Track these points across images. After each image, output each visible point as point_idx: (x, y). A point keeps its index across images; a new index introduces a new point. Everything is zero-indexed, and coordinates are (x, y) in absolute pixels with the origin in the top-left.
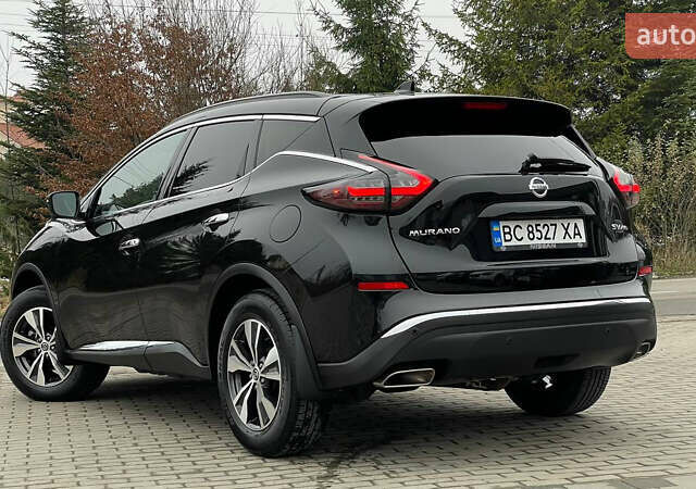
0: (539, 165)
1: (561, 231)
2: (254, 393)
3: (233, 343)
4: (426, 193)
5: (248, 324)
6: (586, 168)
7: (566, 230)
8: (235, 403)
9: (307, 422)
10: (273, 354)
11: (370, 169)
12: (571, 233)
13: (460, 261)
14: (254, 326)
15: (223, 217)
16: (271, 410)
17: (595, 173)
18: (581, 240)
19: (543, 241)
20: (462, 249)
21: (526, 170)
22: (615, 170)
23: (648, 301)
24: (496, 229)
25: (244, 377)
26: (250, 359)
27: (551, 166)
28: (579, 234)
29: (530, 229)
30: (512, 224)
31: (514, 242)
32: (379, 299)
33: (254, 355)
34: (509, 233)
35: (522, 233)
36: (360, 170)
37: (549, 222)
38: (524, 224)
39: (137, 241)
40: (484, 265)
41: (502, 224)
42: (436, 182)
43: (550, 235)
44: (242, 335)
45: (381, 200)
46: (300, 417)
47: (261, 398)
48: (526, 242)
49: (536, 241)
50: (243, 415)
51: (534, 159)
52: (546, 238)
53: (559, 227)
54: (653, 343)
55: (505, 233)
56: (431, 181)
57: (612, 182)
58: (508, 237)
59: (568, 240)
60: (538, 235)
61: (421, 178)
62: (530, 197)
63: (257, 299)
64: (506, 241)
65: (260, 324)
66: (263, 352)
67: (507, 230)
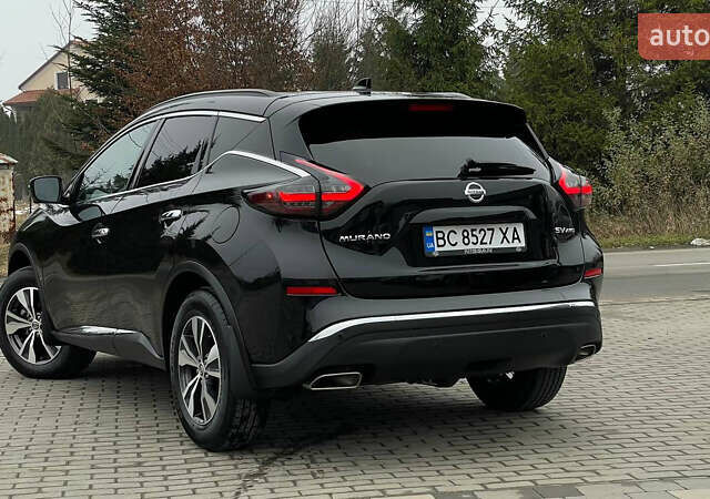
0: (478, 170)
1: (498, 236)
2: (200, 385)
3: (183, 338)
4: (356, 199)
5: (194, 320)
6: (531, 171)
7: (504, 234)
8: (184, 396)
9: (244, 419)
10: (215, 352)
11: (303, 174)
12: (510, 238)
13: (393, 266)
14: (199, 322)
15: (176, 213)
16: (213, 406)
17: (542, 176)
18: (521, 244)
19: (479, 246)
20: (394, 253)
21: (465, 175)
22: (563, 171)
23: (591, 304)
24: (428, 234)
25: (193, 371)
26: (196, 355)
27: (491, 171)
28: (518, 238)
29: (466, 234)
30: (446, 230)
31: (448, 248)
32: (310, 302)
33: (200, 352)
34: (443, 238)
35: (457, 238)
36: (292, 175)
37: (485, 227)
38: (459, 230)
39: (106, 230)
40: (415, 271)
41: (435, 229)
42: (367, 189)
43: (487, 240)
44: (190, 331)
45: (312, 206)
46: (238, 415)
47: (205, 393)
48: (461, 246)
49: (471, 246)
50: (191, 409)
51: (472, 164)
52: (482, 243)
53: (497, 232)
54: (599, 345)
55: (438, 239)
56: (362, 187)
57: (557, 184)
58: (441, 242)
59: (505, 245)
60: (473, 240)
61: (352, 184)
62: (466, 202)
63: (203, 296)
64: (439, 246)
65: (204, 321)
66: (207, 350)
67: (440, 235)
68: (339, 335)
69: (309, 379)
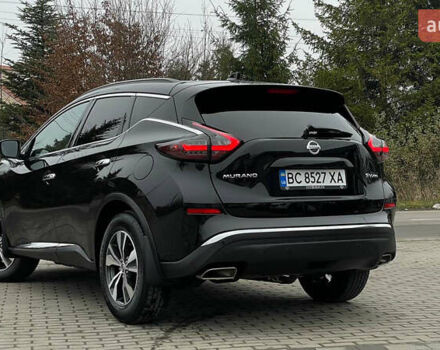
0: (315, 133)
1: (328, 177)
2: (121, 279)
3: (110, 247)
4: (235, 150)
5: (119, 234)
6: (349, 135)
7: (333, 177)
8: (110, 286)
9: (153, 301)
10: (133, 255)
11: (199, 132)
12: (336, 178)
13: (260, 196)
14: (123, 235)
15: (107, 161)
16: (131, 292)
17: (356, 139)
18: (343, 184)
19: (316, 184)
20: (260, 186)
21: (306, 136)
22: (370, 137)
23: (389, 226)
24: (282, 175)
25: (116, 269)
26: (120, 257)
27: (324, 133)
28: (341, 180)
29: (307, 176)
30: (294, 172)
31: (295, 184)
32: (202, 220)
33: (122, 254)
34: (292, 178)
35: (301, 178)
36: (192, 133)
37: (320, 171)
38: (303, 172)
39: (54, 175)
40: (273, 200)
41: (287, 171)
42: (242, 143)
43: (321, 180)
44: (115, 242)
45: (205, 154)
46: (150, 298)
47: (126, 284)
48: (303, 184)
49: (310, 184)
50: (114, 295)
51: (311, 128)
52: (317, 182)
53: (328, 175)
54: (393, 255)
55: (289, 178)
56: (238, 142)
57: (367, 145)
58: (291, 181)
59: (333, 184)
60: (312, 179)
61: (232, 139)
62: (308, 154)
63: (126, 217)
64: (289, 183)
65: (126, 234)
66: (127, 253)
67: (290, 176)
68: (222, 242)
69: (200, 272)
